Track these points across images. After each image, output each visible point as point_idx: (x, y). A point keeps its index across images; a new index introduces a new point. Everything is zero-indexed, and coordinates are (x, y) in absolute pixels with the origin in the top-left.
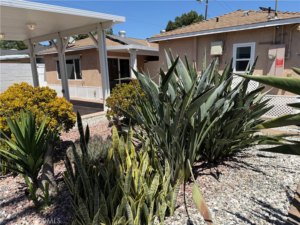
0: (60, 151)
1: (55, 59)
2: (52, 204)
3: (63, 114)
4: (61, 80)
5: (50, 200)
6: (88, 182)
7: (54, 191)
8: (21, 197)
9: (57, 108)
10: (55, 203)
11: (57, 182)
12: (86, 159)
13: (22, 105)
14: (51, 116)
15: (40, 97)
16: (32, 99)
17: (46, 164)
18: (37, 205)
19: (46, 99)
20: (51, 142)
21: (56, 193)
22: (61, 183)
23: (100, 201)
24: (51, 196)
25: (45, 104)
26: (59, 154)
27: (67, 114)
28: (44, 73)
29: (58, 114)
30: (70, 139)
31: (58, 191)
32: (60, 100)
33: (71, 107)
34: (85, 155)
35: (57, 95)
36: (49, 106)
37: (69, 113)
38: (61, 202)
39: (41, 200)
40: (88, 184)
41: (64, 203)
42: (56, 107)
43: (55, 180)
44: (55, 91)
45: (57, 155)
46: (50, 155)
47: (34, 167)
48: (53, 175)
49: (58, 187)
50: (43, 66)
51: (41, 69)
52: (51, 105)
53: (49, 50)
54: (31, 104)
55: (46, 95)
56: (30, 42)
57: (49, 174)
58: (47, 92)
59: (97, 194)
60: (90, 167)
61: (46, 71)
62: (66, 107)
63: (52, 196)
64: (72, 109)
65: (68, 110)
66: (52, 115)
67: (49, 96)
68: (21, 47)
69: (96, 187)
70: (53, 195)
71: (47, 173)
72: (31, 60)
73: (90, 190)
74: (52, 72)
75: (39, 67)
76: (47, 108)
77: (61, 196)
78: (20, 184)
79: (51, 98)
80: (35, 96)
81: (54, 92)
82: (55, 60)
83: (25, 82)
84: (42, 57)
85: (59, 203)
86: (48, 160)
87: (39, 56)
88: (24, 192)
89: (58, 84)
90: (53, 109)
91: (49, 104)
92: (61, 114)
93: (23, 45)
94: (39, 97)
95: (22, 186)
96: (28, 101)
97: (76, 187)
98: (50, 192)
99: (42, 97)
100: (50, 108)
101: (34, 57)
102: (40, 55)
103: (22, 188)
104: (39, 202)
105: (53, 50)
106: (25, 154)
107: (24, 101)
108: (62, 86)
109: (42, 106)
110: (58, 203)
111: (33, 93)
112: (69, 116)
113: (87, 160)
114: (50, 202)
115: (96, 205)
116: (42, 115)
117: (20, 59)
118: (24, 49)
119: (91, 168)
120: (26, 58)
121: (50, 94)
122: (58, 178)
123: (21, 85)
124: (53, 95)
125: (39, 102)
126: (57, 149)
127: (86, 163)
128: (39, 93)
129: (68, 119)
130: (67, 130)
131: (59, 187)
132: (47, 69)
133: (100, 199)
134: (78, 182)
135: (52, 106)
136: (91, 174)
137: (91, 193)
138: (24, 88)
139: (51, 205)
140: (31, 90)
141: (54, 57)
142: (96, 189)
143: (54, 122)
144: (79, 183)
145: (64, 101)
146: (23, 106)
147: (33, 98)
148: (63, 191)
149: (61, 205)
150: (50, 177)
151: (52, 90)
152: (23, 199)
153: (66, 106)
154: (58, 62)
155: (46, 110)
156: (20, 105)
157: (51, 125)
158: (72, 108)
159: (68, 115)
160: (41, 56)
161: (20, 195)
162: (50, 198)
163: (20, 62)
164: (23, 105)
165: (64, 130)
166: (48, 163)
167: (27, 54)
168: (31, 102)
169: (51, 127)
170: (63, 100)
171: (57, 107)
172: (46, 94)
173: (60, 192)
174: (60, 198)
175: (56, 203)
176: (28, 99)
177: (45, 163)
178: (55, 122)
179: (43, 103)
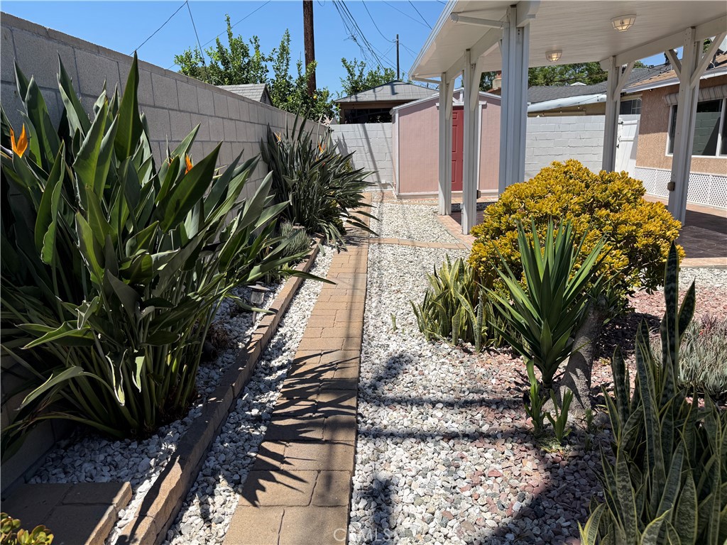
0: (624, 335)
1: (670, 100)
2: (571, 444)
3: (646, 246)
4: (672, 155)
5: (566, 435)
6: (657, 431)
7: (582, 420)
8: (515, 401)
9: (635, 227)
10: (576, 447)
11: (594, 401)
12: (669, 373)
13: (557, 210)
14: (616, 245)
15: (599, 196)
16: (582, 200)
17: (577, 352)
18: (538, 432)
19: (613, 201)
20: (597, 307)
21: (586, 426)
22: (602, 407)
23: (680, 493)
24: (571, 427)
25: (608, 215)
26: (618, 340)
27: (659, 247)
28: (633, 137)
29: (635, 241)
30: (656, 312)
31: (589, 422)
32: (649, 208)
33: (674, 231)
34: (669, 360)
35: (645, 195)
36: (618, 219)
37: (664, 245)
38: (591, 450)
39: (549, 425)
40: (656, 436)
41: (595, 456)
42: (633, 224)
43: (589, 396)
44: (640, 183)
45: (613, 341)
46: (589, 335)
47: (550, 350)
48: (589, 383)
49: (594, 413)
50: (636, 121)
51: (628, 127)
52: (621, 218)
53: (658, 79)
54: (576, 210)
55: (615, 193)
56: (615, 63)
57: (578, 377)
58: (618, 185)
59: (676, 471)
60: (676, 398)
61: (640, 133)
62: (659, 228)
63: (573, 428)
64: (675, 237)
65: (664, 237)
66: (619, 242)
67: (623, 197)
68: (594, 76)
69: (679, 455)
70: (577, 427)
71: (576, 374)
72: (609, 108)
73: (659, 453)
74: (656, 134)
75: (625, 122)
76: (610, 224)
77: (593, 436)
78: (521, 375)
79: (628, 201)
80: (589, 193)
81: (638, 186)
82: (669, 102)
83: (575, 160)
84: (638, 98)
85: (587, 450)
86: (582, 345)
87: (631, 94)
88: (522, 395)
89: (662, 167)
90: (624, 229)
91: (618, 215)
92: (643, 245)
93: (600, 71)
94: (597, 197)
95: (522, 382)
96: (571, 203)
97: (626, 429)
98: (571, 417)
99: (605, 196)
100: (618, 224)
101: (615, 100)
102: (634, 93)
103: (522, 385)
104: (543, 428)
105: (670, 78)
106: (538, 318)
107: (563, 203)
108: (672, 172)
109: (600, 217)
110: (582, 449)
111: (587, 186)
112: (664, 251)
113: (671, 376)
114: (565, 438)
115: (667, 499)
116: (596, 239)
117: (586, 105)
118: (602, 81)
119: (677, 400)
120: (600, 103)
121: (625, 192)
122: (599, 394)
123: (567, 166)
124: (632, 194)
125: (597, 207)
126: (617, 327)
127: (666, 384)
128: (600, 187)
129: (659, 260)
130: (650, 287)
131: (596, 415)
132: (643, 129)
133: (681, 489)
134: (635, 421)
135: (625, 222)
136: (675, 416)
137: (659, 463)
138: (571, 173)
139: (568, 447)
140: (583, 179)
141: (668, 97)
142: (677, 458)
143: (619, 260)
144: (635, 424)
145: (659, 212)
146: (558, 214)
147: (584, 198)
148: (601, 428)
149: (587, 457)
150: (580, 384)
151: (635, 181)
152: (517, 408)
153: (661, 226)
154: (675, 108)
155: (608, 228)
156: (552, 211)
157: (610, 266)
158: (677, 232)
159: (662, 249)
160: (636, 96)
161: (514, 397)
162: (569, 429)
163: (584, 113)
164: (558, 212)
165: (643, 285)
166: (580, 351)
167: (602, 93)
168: (577, 207)
169: (609, 272)
170: (657, 210)
171: (636, 225)
172: (616, 189)
173: (595, 427)
174: (590, 442)
175: (580, 447)
176: (572, 199)
177: (574, 350)
178: (623, 261)
179: (604, 212)
